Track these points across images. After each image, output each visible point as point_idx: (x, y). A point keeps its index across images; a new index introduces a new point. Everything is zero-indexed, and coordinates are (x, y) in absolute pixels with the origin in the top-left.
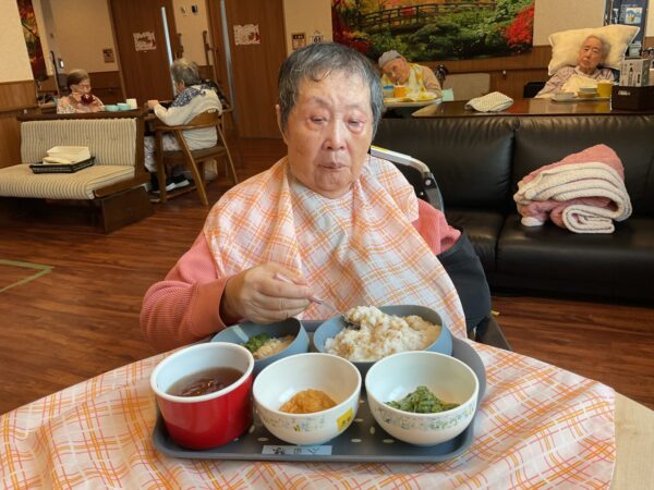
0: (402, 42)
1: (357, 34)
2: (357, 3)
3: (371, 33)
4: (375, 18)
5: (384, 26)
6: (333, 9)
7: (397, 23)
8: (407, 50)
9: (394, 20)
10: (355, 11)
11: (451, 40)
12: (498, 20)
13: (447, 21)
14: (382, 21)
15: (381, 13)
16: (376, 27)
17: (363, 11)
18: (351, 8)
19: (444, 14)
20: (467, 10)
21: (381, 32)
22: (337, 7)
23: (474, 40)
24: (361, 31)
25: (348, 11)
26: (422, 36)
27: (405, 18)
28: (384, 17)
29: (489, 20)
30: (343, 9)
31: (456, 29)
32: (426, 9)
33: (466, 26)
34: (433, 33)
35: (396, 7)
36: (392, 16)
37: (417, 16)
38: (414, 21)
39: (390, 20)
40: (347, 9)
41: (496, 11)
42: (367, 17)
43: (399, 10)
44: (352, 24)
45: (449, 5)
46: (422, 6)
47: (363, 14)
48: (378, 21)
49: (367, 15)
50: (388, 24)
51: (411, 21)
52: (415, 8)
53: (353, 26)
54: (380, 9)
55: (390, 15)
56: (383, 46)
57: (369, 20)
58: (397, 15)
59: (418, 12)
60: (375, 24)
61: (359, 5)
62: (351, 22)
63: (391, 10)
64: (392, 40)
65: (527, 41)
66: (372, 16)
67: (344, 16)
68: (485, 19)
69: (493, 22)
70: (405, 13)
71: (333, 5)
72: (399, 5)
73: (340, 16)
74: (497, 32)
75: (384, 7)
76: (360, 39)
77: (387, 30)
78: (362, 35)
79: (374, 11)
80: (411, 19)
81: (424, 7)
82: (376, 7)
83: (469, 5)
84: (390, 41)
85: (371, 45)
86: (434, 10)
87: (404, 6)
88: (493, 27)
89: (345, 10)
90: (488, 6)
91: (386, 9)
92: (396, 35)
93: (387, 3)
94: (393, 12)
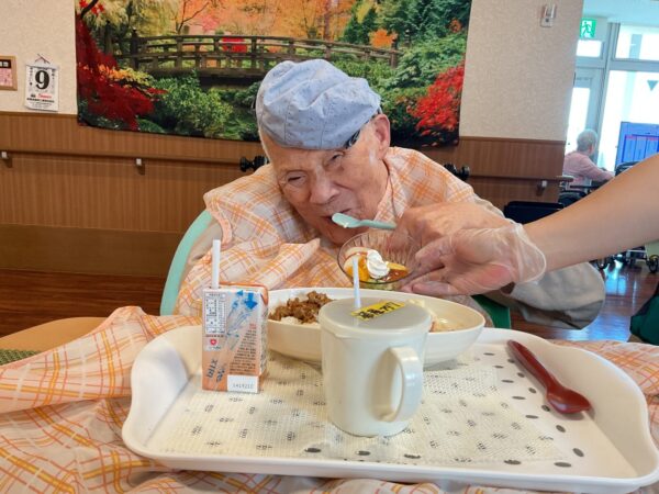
0: (223, 99)
1: (127, 72)
2: (130, 11)
3: (158, 75)
4: (166, 47)
5: (185, 64)
6: (79, 18)
7: (212, 64)
8: (232, 117)
9: (206, 56)
10: (125, 27)
12: (403, 84)
14: (181, 54)
15: (180, 39)
16: (169, 64)
17: (143, 31)
18: (116, 21)
20: (348, 58)
21: (179, 75)
22: (88, 15)
24: (136, 68)
25: (109, 26)
27: (229, 56)
28: (185, 48)
29: (387, 82)
30: (99, 21)
32: (270, 46)
35: (212, 33)
36: (203, 49)
37: (253, 56)
38: (246, 64)
39: (197, 56)
40: (108, 22)
41: (401, 66)
42: (150, 43)
43: (216, 39)
44: (117, 53)
45: (314, 44)
46: (263, 39)
47: (141, 36)
48: (174, 54)
49: (151, 39)
50: (193, 62)
51: (240, 65)
52: (249, 41)
53: (121, 57)
54: (179, 31)
55: (197, 46)
56: (184, 103)
57: (154, 50)
58: (212, 48)
59: (254, 49)
60: (166, 59)
61: (133, 18)
62: (115, 49)
63: (200, 37)
64: (201, 95)
65: (450, 127)
66: (159, 42)
67: (102, 34)
68: (381, 80)
69: (394, 86)
70: (229, 46)
71: (79, 12)
72: (218, 29)
73: (92, 33)
74: (400, 105)
75: (187, 28)
76: (134, 83)
77: (192, 74)
78: (139, 76)
79: (164, 33)
80: (240, 60)
81: (267, 42)
82: (170, 27)
83: (352, 50)
84: (197, 97)
85: (157, 97)
86: (285, 50)
87: (227, 34)
88: (394, 96)
89: (104, 23)
90: (385, 55)
91: (191, 33)
92: (211, 85)
93: (192, 21)
94: (205, 41)
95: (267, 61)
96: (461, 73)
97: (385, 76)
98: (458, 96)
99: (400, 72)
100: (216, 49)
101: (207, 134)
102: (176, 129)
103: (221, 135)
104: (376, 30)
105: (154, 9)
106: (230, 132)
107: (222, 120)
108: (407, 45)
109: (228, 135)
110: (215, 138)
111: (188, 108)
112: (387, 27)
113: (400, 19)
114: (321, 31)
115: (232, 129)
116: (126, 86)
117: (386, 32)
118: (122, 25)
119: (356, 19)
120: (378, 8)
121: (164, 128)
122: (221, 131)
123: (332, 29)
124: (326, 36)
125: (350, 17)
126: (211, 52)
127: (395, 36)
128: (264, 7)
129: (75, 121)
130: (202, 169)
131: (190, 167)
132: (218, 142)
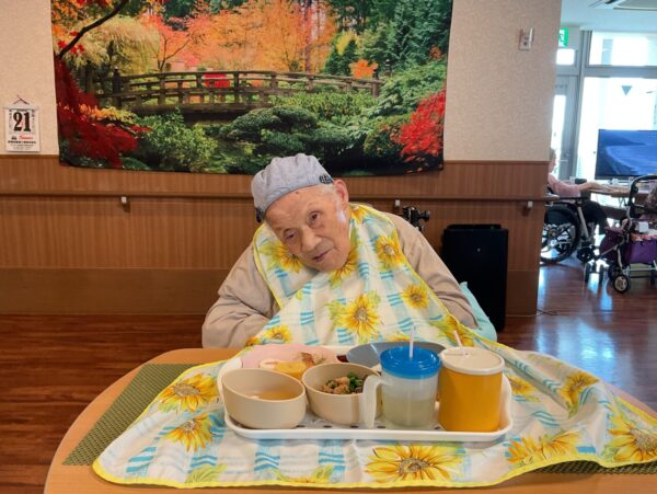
0: (208, 134)
1: (110, 111)
2: (111, 50)
3: (141, 113)
4: (149, 85)
5: (169, 101)
6: (58, 59)
7: (195, 100)
8: (217, 151)
9: (189, 92)
10: (107, 67)
11: (301, 139)
12: (385, 113)
13: (293, 105)
14: (164, 93)
15: (162, 77)
16: (153, 102)
17: (125, 70)
18: (98, 61)
19: (287, 92)
20: (330, 89)
21: (163, 112)
22: (67, 55)
23: (344, 143)
24: (119, 107)
25: (90, 66)
26: (245, 128)
27: (212, 91)
28: (168, 86)
29: (370, 111)
30: (79, 61)
31: (311, 121)
32: (252, 80)
33: (329, 118)
34: (268, 126)
35: (194, 70)
36: (186, 85)
37: (236, 90)
38: (230, 99)
39: (180, 93)
40: (89, 62)
41: (382, 96)
42: (133, 82)
43: (199, 75)
44: (99, 92)
45: (296, 76)
46: (245, 73)
47: (123, 75)
48: (157, 91)
49: (133, 78)
50: (177, 99)
51: (223, 99)
52: (232, 76)
53: (103, 96)
54: (161, 69)
55: (180, 83)
56: (168, 140)
57: (137, 89)
58: (194, 84)
59: (237, 84)
60: (150, 97)
61: (114, 58)
62: (97, 89)
63: (183, 74)
64: (186, 131)
65: (434, 152)
66: (142, 80)
67: (83, 74)
68: (363, 109)
69: (376, 115)
70: (212, 82)
71: (58, 52)
72: (200, 66)
73: (72, 73)
74: (384, 133)
75: (168, 66)
76: (118, 122)
77: (175, 111)
78: (122, 114)
79: (147, 72)
80: (223, 95)
81: (249, 76)
82: (152, 66)
83: (334, 81)
84: (182, 133)
85: (140, 134)
86: (268, 83)
87: (210, 70)
88: (377, 124)
89: (84, 63)
90: (367, 85)
91: (172, 71)
92: (195, 121)
93: (174, 58)
94: (188, 77)
95: (250, 95)
96: (442, 99)
97: (367, 106)
98: (441, 122)
99: (382, 101)
100: (199, 85)
101: (192, 169)
102: (161, 166)
103: (207, 170)
104: (356, 61)
105: (135, 48)
106: (216, 166)
107: (207, 154)
108: (388, 75)
109: (214, 169)
110: (200, 171)
111: (173, 144)
112: (367, 58)
113: (379, 49)
114: (302, 64)
115: (217, 163)
116: (110, 125)
117: (366, 62)
118: (103, 65)
119: (336, 51)
120: (358, 39)
121: (148, 165)
122: (206, 165)
123: (313, 61)
124: (307, 69)
125: (331, 49)
126: (193, 89)
127: (375, 66)
128: (245, 42)
129: (57, 161)
130: (189, 204)
131: (175, 202)
132: (204, 176)
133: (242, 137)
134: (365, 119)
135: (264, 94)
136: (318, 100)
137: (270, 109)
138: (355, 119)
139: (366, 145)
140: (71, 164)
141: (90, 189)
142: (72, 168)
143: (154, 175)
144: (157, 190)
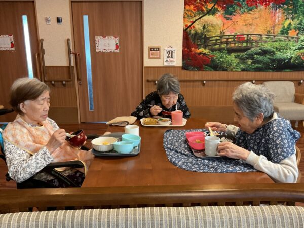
0: (235, 57)
1: (202, 50)
2: (204, 28)
3: (213, 50)
4: (216, 40)
5: (223, 46)
6: (185, 31)
7: (232, 45)
8: (238, 63)
9: (230, 42)
11: (269, 59)
12: (300, 49)
13: (267, 46)
14: (222, 43)
15: (221, 37)
16: (217, 46)
17: (208, 35)
18: (199, 32)
19: (266, 42)
20: (281, 40)
21: (220, 50)
22: (188, 30)
23: (284, 60)
24: (205, 48)
25: (196, 34)
26: (249, 55)
27: (239, 42)
28: (223, 40)
29: (294, 48)
31: (273, 52)
32: (253, 37)
33: (279, 51)
34: (257, 54)
35: (233, 34)
36: (229, 40)
37: (247, 41)
38: (245, 44)
39: (227, 43)
40: (196, 32)
41: (299, 42)
42: (211, 39)
43: (234, 36)
44: (199, 43)
45: (269, 36)
46: (251, 35)
47: (208, 37)
48: (219, 42)
49: (211, 37)
50: (226, 45)
51: (242, 45)
52: (246, 36)
53: (200, 45)
54: (221, 34)
55: (227, 39)
56: (221, 60)
57: (212, 41)
58: (232, 39)
59: (247, 39)
60: (216, 44)
61: (205, 30)
62: (198, 42)
63: (229, 36)
64: (228, 56)
66: (214, 38)
67: (193, 37)
68: (292, 47)
69: (296, 49)
70: (239, 38)
71: (185, 29)
72: (235, 33)
73: (190, 36)
74: (299, 56)
75: (224, 33)
76: (204, 54)
77: (225, 49)
78: (206, 51)
79: (216, 35)
80: (242, 43)
81: (252, 36)
82: (218, 33)
83: (282, 37)
84: (227, 57)
85: (212, 58)
86: (259, 39)
87: (238, 34)
88: (297, 53)
89: (194, 32)
90: (294, 39)
91: (225, 35)
92: (231, 53)
93: (226, 30)
94: (231, 37)
95: (252, 43)
97: (294, 46)
99: (299, 44)
100: (234, 40)
101: (229, 70)
102: (218, 69)
103: (234, 70)
104: (291, 30)
105: (213, 27)
107: (235, 65)
108: (302, 35)
109: (236, 70)
110: (231, 71)
111: (223, 61)
112: (295, 29)
113: (300, 26)
114: (272, 32)
115: (238, 67)
116: (201, 55)
117: (295, 31)
118: (201, 33)
119: (284, 26)
120: (292, 22)
121: (213, 69)
122: (234, 68)
123: (276, 30)
124: (273, 33)
125: (282, 26)
126: (232, 41)
127: (298, 32)
128: (252, 24)
129: (181, 69)
130: (226, 83)
131: (221, 82)
132: (232, 72)
133: (247, 58)
134: (292, 51)
135: (257, 42)
136: (276, 44)
137: (259, 48)
138: (289, 51)
139: (292, 60)
140: (186, 69)
141: (191, 78)
142: (186, 71)
143: (214, 73)
144: (214, 78)
